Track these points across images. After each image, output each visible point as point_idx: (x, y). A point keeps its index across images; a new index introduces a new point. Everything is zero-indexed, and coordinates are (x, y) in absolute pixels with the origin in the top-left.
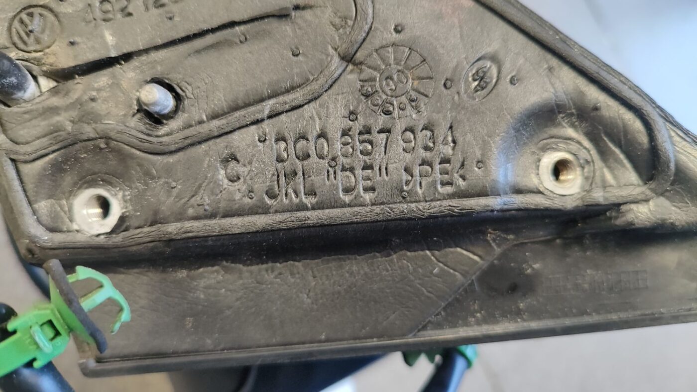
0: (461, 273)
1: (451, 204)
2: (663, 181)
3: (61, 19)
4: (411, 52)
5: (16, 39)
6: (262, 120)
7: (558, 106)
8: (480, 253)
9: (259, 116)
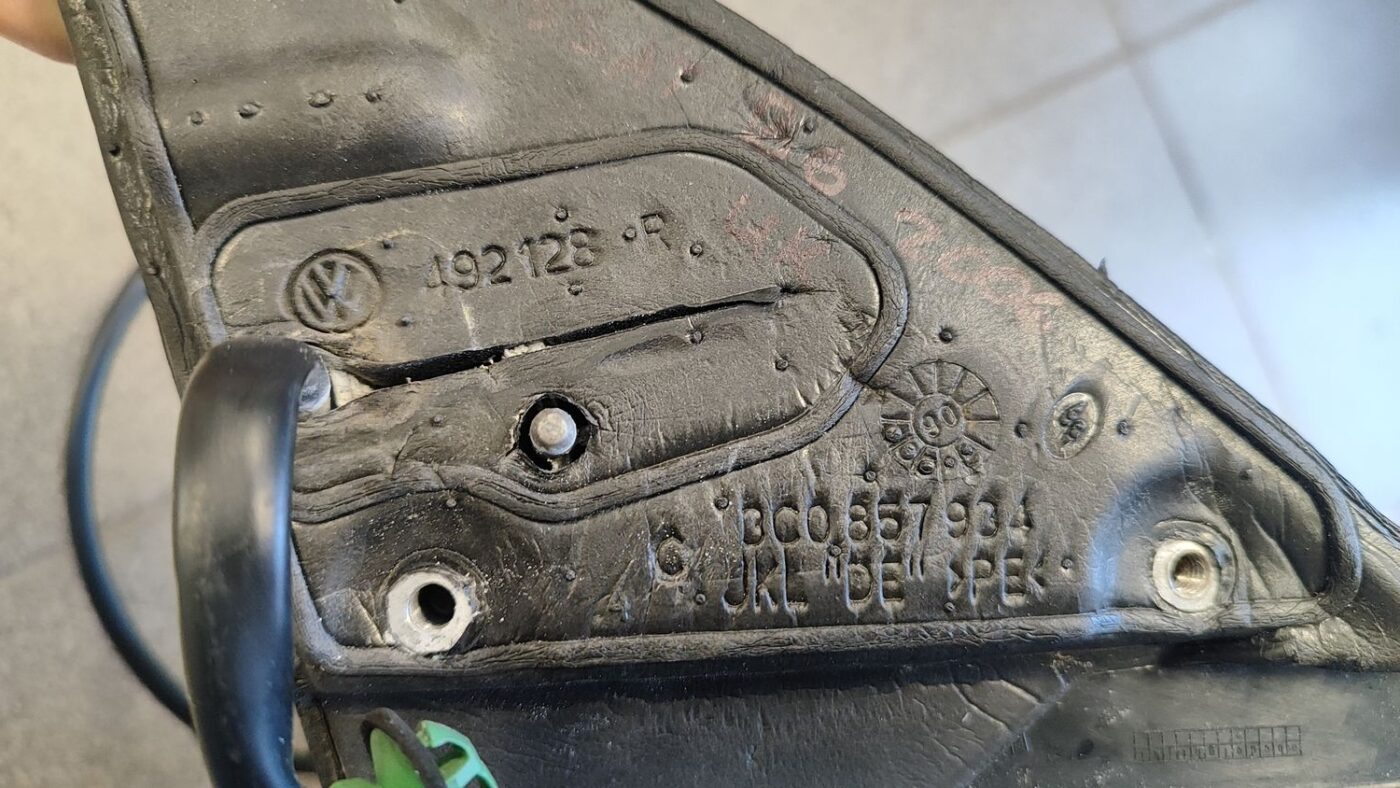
0: (1006, 724)
1: (1021, 624)
2: (1343, 595)
3: (385, 278)
4: (964, 377)
5: (302, 307)
6: (724, 473)
7: (1188, 470)
8: (1037, 690)
9: (720, 467)
